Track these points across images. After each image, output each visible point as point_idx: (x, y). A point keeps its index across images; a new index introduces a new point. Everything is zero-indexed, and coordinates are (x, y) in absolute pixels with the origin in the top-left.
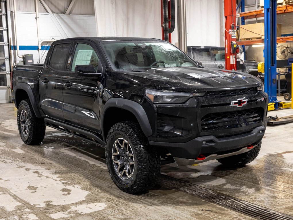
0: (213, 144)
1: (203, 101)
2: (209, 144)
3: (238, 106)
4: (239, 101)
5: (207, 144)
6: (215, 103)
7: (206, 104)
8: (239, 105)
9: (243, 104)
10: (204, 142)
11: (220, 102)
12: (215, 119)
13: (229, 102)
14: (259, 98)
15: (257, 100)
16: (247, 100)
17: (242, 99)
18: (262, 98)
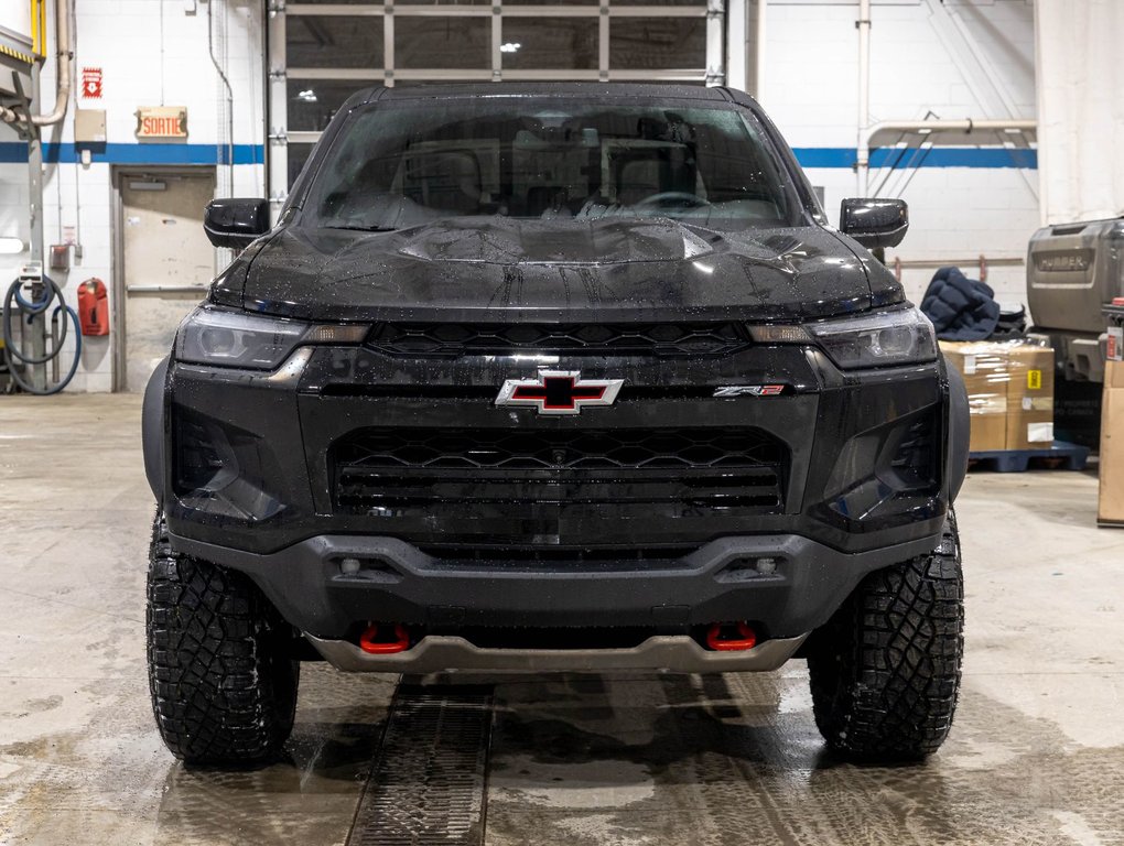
0: (393, 580)
1: (342, 366)
2: (376, 579)
3: (543, 410)
4: (548, 380)
5: (364, 574)
6: (402, 379)
7: (350, 380)
8: (548, 405)
9: (578, 402)
10: (351, 566)
11: (436, 378)
12: (429, 459)
13: (487, 382)
14: (733, 381)
15: (713, 389)
16: (619, 382)
17: (575, 374)
18: (763, 385)
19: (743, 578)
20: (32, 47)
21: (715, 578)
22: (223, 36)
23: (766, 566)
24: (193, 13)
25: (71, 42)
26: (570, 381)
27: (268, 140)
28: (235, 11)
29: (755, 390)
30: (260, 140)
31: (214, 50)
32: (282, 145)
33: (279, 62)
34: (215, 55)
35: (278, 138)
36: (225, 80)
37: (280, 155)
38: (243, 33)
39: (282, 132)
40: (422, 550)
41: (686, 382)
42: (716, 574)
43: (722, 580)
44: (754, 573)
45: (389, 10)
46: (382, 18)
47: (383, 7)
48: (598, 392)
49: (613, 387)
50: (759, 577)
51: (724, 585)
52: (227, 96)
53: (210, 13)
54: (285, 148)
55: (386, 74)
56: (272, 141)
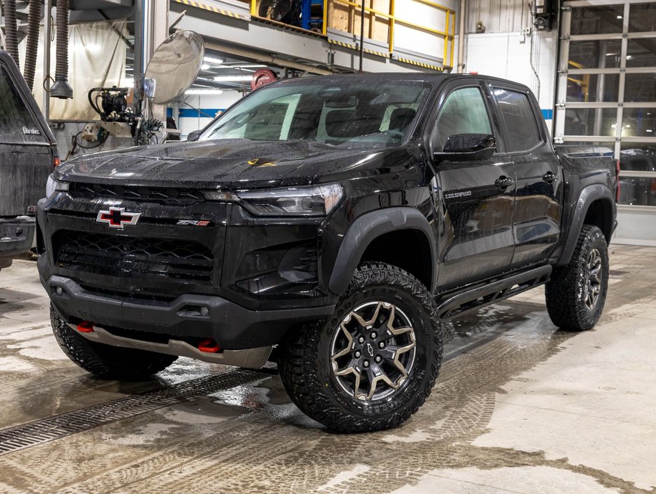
2: (64, 296)
3: (110, 225)
4: (112, 211)
5: (62, 294)
9: (123, 222)
13: (94, 211)
14: (187, 217)
15: (177, 220)
16: (138, 214)
17: (121, 209)
18: (199, 221)
19: (193, 315)
20: (442, 63)
21: (178, 313)
22: (538, 54)
23: (205, 310)
24: (524, 42)
25: (465, 60)
26: (119, 212)
27: (555, 108)
28: (545, 40)
29: (195, 223)
30: (551, 107)
31: (533, 62)
32: (563, 109)
33: (564, 65)
34: (533, 64)
35: (561, 106)
36: (537, 76)
37: (561, 115)
38: (548, 51)
39: (563, 102)
40: (81, 286)
41: (167, 216)
42: (178, 311)
43: (181, 314)
44: (199, 314)
45: (624, 36)
46: (621, 40)
47: (622, 34)
48: (129, 218)
49: (136, 216)
50: (201, 315)
51: (182, 317)
52: (537, 84)
53: (532, 42)
54: (564, 111)
55: (621, 71)
56: (558, 108)
